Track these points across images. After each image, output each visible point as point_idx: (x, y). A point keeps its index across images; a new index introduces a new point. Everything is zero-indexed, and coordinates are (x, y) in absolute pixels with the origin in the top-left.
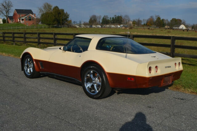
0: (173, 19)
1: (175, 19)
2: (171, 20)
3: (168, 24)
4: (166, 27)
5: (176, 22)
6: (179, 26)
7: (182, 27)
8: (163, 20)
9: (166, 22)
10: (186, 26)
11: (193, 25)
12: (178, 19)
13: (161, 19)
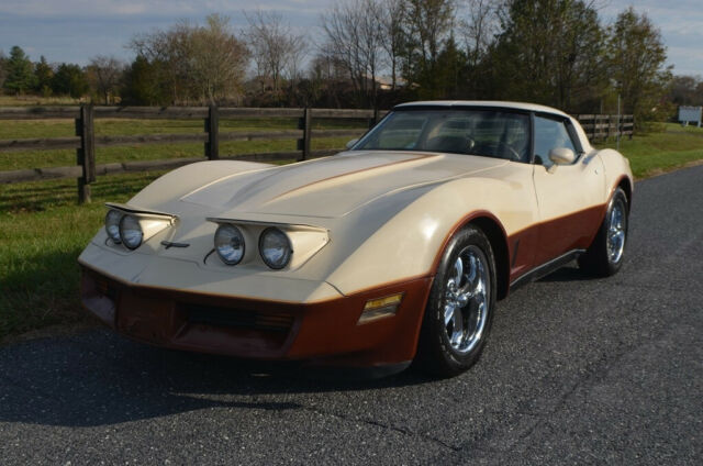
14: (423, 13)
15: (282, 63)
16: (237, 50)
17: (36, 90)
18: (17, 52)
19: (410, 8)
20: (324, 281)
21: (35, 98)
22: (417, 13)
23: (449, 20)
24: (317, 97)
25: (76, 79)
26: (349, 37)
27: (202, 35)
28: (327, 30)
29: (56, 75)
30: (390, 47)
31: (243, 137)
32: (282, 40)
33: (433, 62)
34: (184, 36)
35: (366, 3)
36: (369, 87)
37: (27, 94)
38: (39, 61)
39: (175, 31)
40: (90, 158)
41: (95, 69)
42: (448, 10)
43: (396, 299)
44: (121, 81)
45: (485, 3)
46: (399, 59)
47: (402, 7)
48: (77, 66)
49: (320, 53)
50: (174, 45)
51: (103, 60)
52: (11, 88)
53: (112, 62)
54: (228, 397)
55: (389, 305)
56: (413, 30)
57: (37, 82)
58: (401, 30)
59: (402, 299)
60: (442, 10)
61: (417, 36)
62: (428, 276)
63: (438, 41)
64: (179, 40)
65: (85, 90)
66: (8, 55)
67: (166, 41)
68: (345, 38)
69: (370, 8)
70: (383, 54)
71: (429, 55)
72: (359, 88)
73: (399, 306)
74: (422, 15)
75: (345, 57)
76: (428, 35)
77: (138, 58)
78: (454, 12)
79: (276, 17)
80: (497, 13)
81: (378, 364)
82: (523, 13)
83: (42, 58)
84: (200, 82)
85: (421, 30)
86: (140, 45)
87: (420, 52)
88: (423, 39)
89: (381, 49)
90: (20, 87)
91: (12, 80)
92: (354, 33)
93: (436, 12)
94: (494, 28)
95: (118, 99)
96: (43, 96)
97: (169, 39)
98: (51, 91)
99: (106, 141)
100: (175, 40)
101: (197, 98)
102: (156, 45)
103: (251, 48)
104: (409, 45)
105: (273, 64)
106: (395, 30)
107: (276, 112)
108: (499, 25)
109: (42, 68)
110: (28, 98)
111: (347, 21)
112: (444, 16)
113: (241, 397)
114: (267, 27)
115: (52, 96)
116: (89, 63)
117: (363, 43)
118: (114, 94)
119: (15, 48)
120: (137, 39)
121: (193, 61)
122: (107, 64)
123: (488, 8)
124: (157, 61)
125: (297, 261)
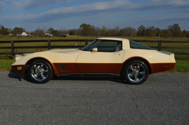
0: (15, 28)
1: (17, 28)
2: (14, 29)
3: (12, 32)
4: (10, 34)
5: (19, 31)
6: (21, 34)
7: (24, 34)
8: (7, 29)
9: (10, 30)
10: (27, 33)
11: (31, 32)
12: (20, 28)
13: (5, 28)
43: (21, 67)
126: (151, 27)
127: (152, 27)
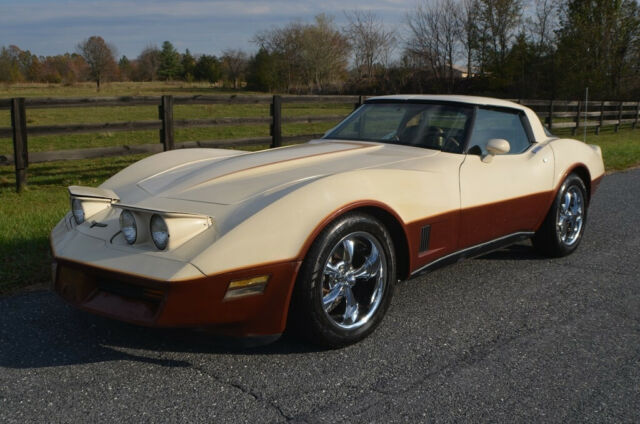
14: (495, 12)
15: (375, 54)
16: (340, 44)
17: (182, 76)
18: (167, 46)
19: (483, 7)
20: (188, 262)
21: (181, 83)
22: (489, 11)
23: (517, 18)
24: (404, 83)
25: (213, 67)
26: (430, 31)
27: (312, 32)
28: (412, 27)
29: (198, 65)
30: (466, 41)
31: (304, 120)
32: (376, 35)
33: (503, 54)
34: (297, 32)
35: (445, 4)
36: (447, 75)
37: (175, 79)
38: (185, 53)
39: (290, 28)
40: (170, 137)
41: (228, 59)
42: (517, 9)
43: (263, 279)
44: (246, 70)
45: (549, 3)
46: (474, 51)
47: (477, 6)
48: (214, 57)
49: (406, 46)
50: (290, 40)
51: (233, 52)
52: (163, 74)
53: (240, 53)
54: (140, 352)
55: (256, 284)
56: (486, 27)
57: (183, 70)
58: (476, 27)
59: (269, 280)
60: (511, 9)
61: (490, 32)
62: (295, 261)
63: (508, 36)
64: (294, 36)
65: (220, 77)
66: (160, 48)
67: (283, 37)
68: (427, 33)
69: (450, 7)
70: (459, 47)
71: (499, 48)
72: (438, 76)
73: (266, 285)
74: (493, 13)
75: (427, 49)
76: (499, 31)
77: (261, 50)
78: (521, 11)
79: (371, 16)
80: (559, 11)
81: (250, 335)
82: (579, 11)
83: (187, 51)
84: (310, 70)
85: (493, 26)
86: (262, 40)
87: (492, 46)
88: (494, 34)
89: (458, 42)
90: (170, 74)
91: (164, 69)
92: (434, 28)
93: (506, 10)
94: (555, 23)
95: (244, 84)
96: (187, 81)
97: (285, 35)
98: (193, 77)
99: (184, 123)
100: (290, 36)
101: (307, 83)
102: (275, 40)
103: (352, 42)
104: (483, 40)
105: (368, 56)
106: (470, 26)
107: (333, 99)
108: (558, 21)
109: (187, 59)
110: (175, 83)
111: (430, 19)
112: (514, 14)
113: (150, 352)
114: (364, 24)
115: (194, 81)
116: (222, 55)
117: (443, 38)
118: (242, 80)
119: (166, 43)
120: (259, 35)
121: (305, 53)
122: (236, 55)
123: (552, 7)
124: (276, 53)
125: (173, 244)
126: (7, 47)
127: (11, 46)
